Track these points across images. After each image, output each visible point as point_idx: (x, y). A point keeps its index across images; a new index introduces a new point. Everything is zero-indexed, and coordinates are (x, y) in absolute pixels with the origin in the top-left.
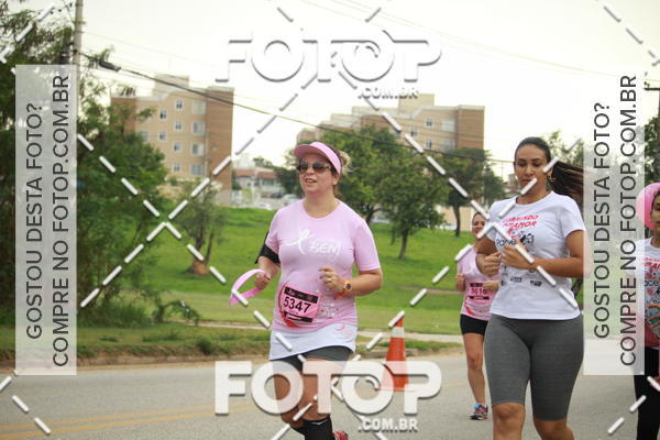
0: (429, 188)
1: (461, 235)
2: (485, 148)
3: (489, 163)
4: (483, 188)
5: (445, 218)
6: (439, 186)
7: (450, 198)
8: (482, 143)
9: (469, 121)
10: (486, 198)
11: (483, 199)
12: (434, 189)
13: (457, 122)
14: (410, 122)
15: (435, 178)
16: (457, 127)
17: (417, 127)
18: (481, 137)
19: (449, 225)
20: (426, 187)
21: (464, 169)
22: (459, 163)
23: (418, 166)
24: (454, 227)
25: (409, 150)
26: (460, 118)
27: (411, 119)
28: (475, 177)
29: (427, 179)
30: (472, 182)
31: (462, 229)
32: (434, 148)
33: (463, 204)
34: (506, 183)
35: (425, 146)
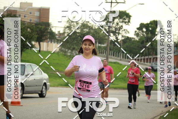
0: (30, 36)
1: (41, 52)
3: (51, 27)
4: (49, 36)
5: (35, 46)
6: (33, 35)
7: (37, 39)
8: (49, 20)
9: (44, 12)
10: (50, 39)
11: (49, 40)
12: (32, 36)
13: (40, 13)
14: (24, 13)
15: (32, 32)
16: (40, 14)
17: (26, 15)
18: (48, 18)
19: (37, 48)
20: (29, 35)
21: (42, 29)
22: (40, 27)
23: (26, 28)
24: (38, 49)
25: (23, 22)
26: (41, 11)
27: (24, 11)
28: (46, 32)
29: (29, 32)
30: (45, 34)
31: (41, 49)
32: (32, 22)
33: (42, 41)
34: (57, 34)
35: (29, 21)
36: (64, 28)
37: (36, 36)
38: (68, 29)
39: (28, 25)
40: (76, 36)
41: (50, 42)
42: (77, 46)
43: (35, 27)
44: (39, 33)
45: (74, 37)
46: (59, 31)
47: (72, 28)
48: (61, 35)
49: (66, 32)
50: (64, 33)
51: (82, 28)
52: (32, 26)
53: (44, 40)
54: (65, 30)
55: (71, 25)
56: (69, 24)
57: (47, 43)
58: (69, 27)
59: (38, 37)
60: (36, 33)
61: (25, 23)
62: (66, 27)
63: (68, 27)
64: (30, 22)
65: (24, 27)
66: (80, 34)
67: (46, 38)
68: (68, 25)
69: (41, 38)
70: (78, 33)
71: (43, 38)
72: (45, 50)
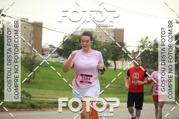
0: (106, 55)
1: (116, 70)
2: (124, 42)
3: (125, 47)
4: (123, 55)
5: (111, 64)
6: (109, 54)
7: (113, 58)
8: (123, 40)
9: (119, 33)
10: (124, 58)
11: (123, 58)
12: (107, 55)
13: (115, 33)
14: (100, 34)
15: (108, 52)
16: (115, 35)
17: (102, 35)
18: (123, 38)
19: (112, 67)
20: (105, 55)
21: (117, 49)
22: (115, 47)
23: (102, 48)
24: (114, 67)
25: (99, 42)
26: (116, 32)
27: (100, 32)
28: (121, 51)
29: (105, 52)
30: (120, 53)
31: (116, 68)
32: (107, 42)
33: (117, 60)
34: (131, 53)
35: (104, 41)
36: (138, 48)
37: (112, 55)
38: (142, 49)
39: (104, 45)
40: (149, 55)
41: (125, 61)
42: (150, 64)
43: (110, 47)
44: (114, 52)
45: (147, 55)
46: (134, 50)
47: (145, 47)
48: (135, 54)
49: (140, 51)
50: (138, 52)
51: (155, 47)
52: (108, 46)
53: (119, 59)
54: (139, 49)
55: (144, 45)
56: (143, 44)
57: (122, 62)
58: (143, 47)
59: (113, 56)
60: (112, 52)
61: (101, 43)
62: (139, 46)
63: (141, 46)
64: (106, 42)
65: (100, 47)
66: (153, 53)
67: (121, 57)
68: (141, 44)
69: (116, 57)
70: (151, 51)
71: (118, 57)
72: (120, 68)
